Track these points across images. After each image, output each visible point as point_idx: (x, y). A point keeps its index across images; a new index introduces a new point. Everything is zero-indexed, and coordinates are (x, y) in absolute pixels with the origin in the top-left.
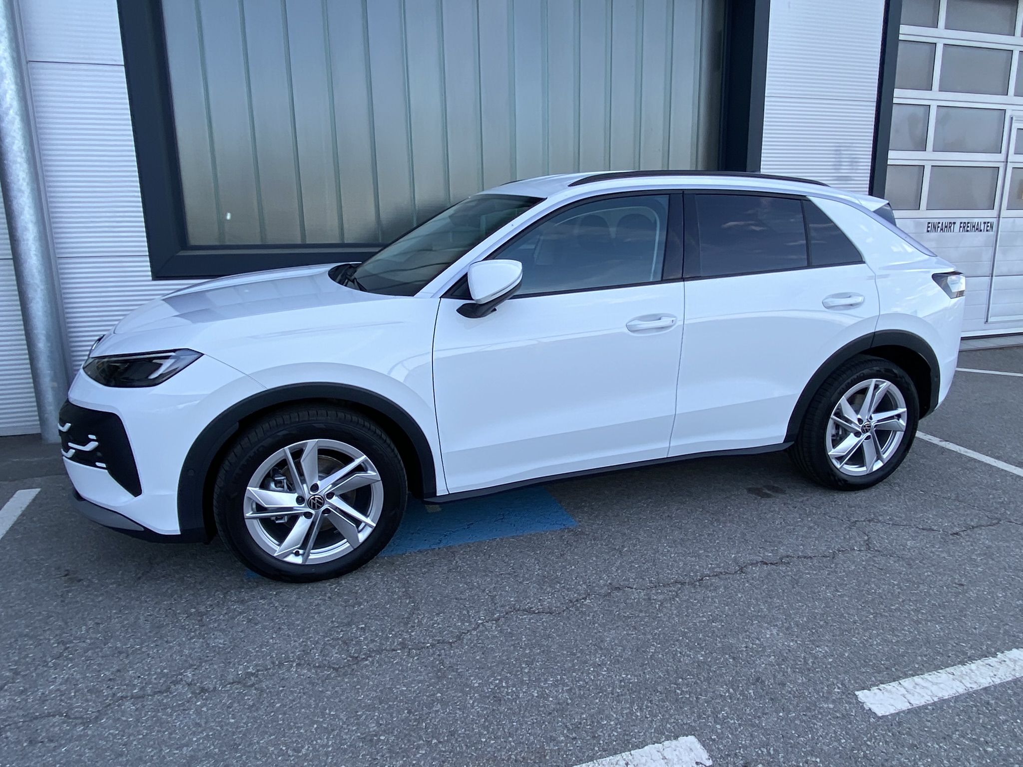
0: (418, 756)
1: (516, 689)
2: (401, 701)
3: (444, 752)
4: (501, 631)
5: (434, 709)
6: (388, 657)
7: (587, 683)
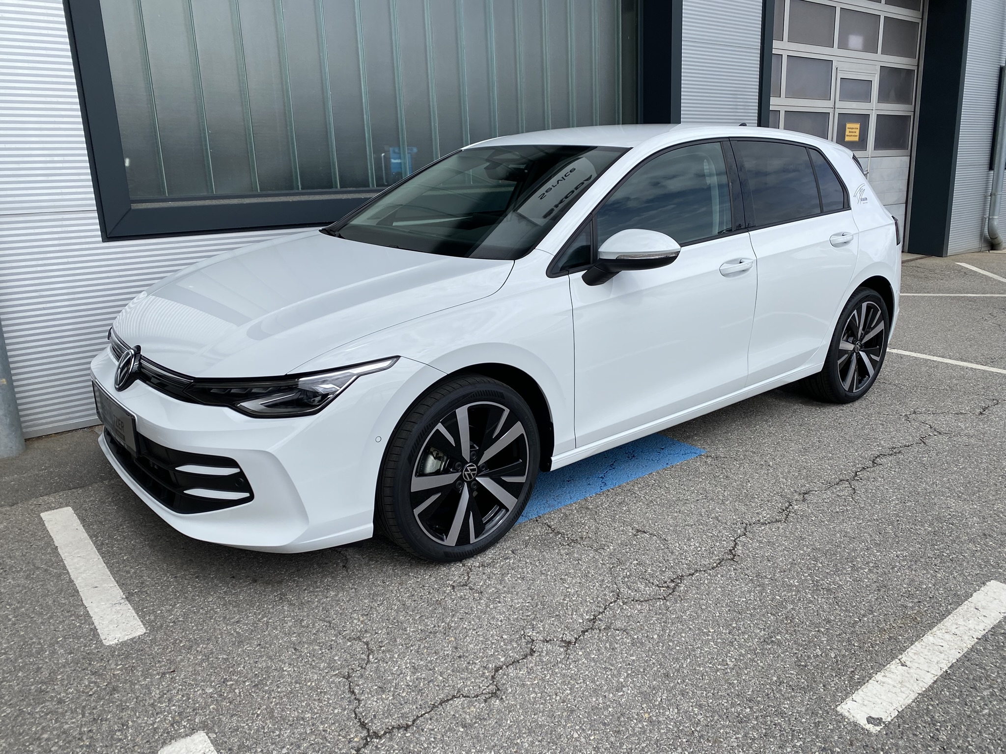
0: (825, 642)
1: (831, 579)
2: (754, 609)
3: (839, 635)
4: (761, 542)
5: (789, 608)
6: (695, 580)
7: (875, 563)
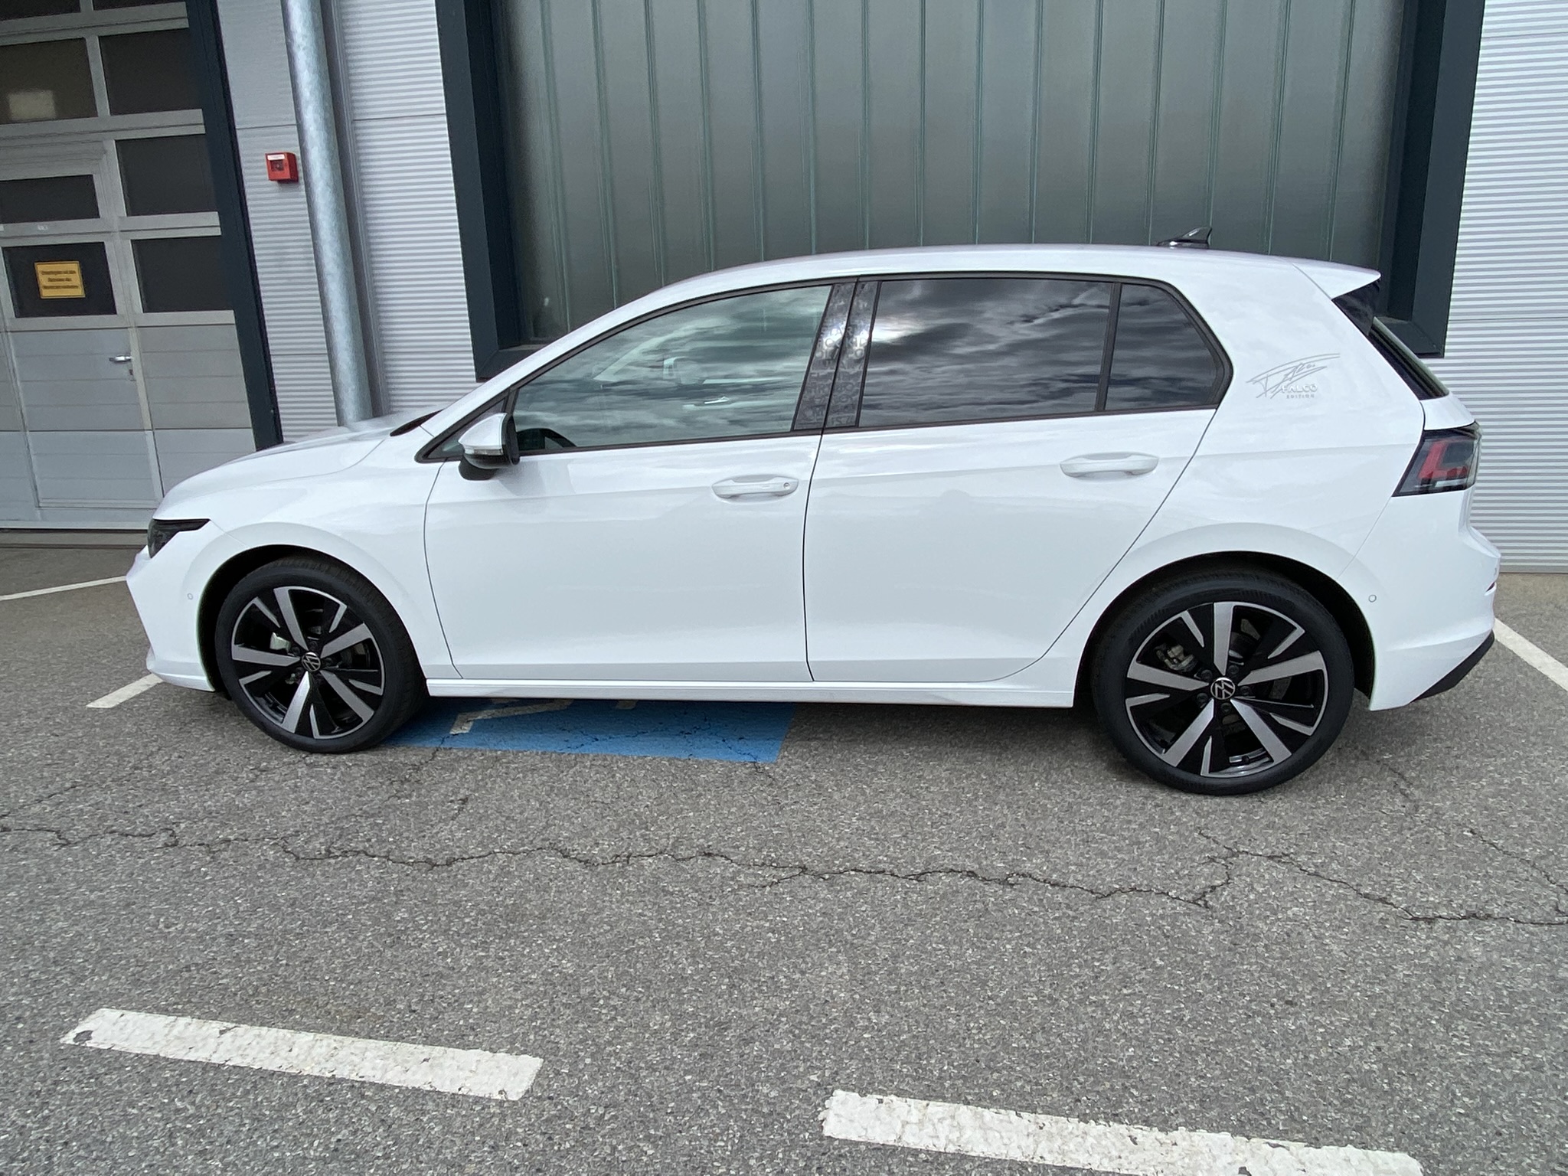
1: (429, 938)
2: (309, 911)
4: (503, 868)
6: (358, 861)
7: (512, 956)
